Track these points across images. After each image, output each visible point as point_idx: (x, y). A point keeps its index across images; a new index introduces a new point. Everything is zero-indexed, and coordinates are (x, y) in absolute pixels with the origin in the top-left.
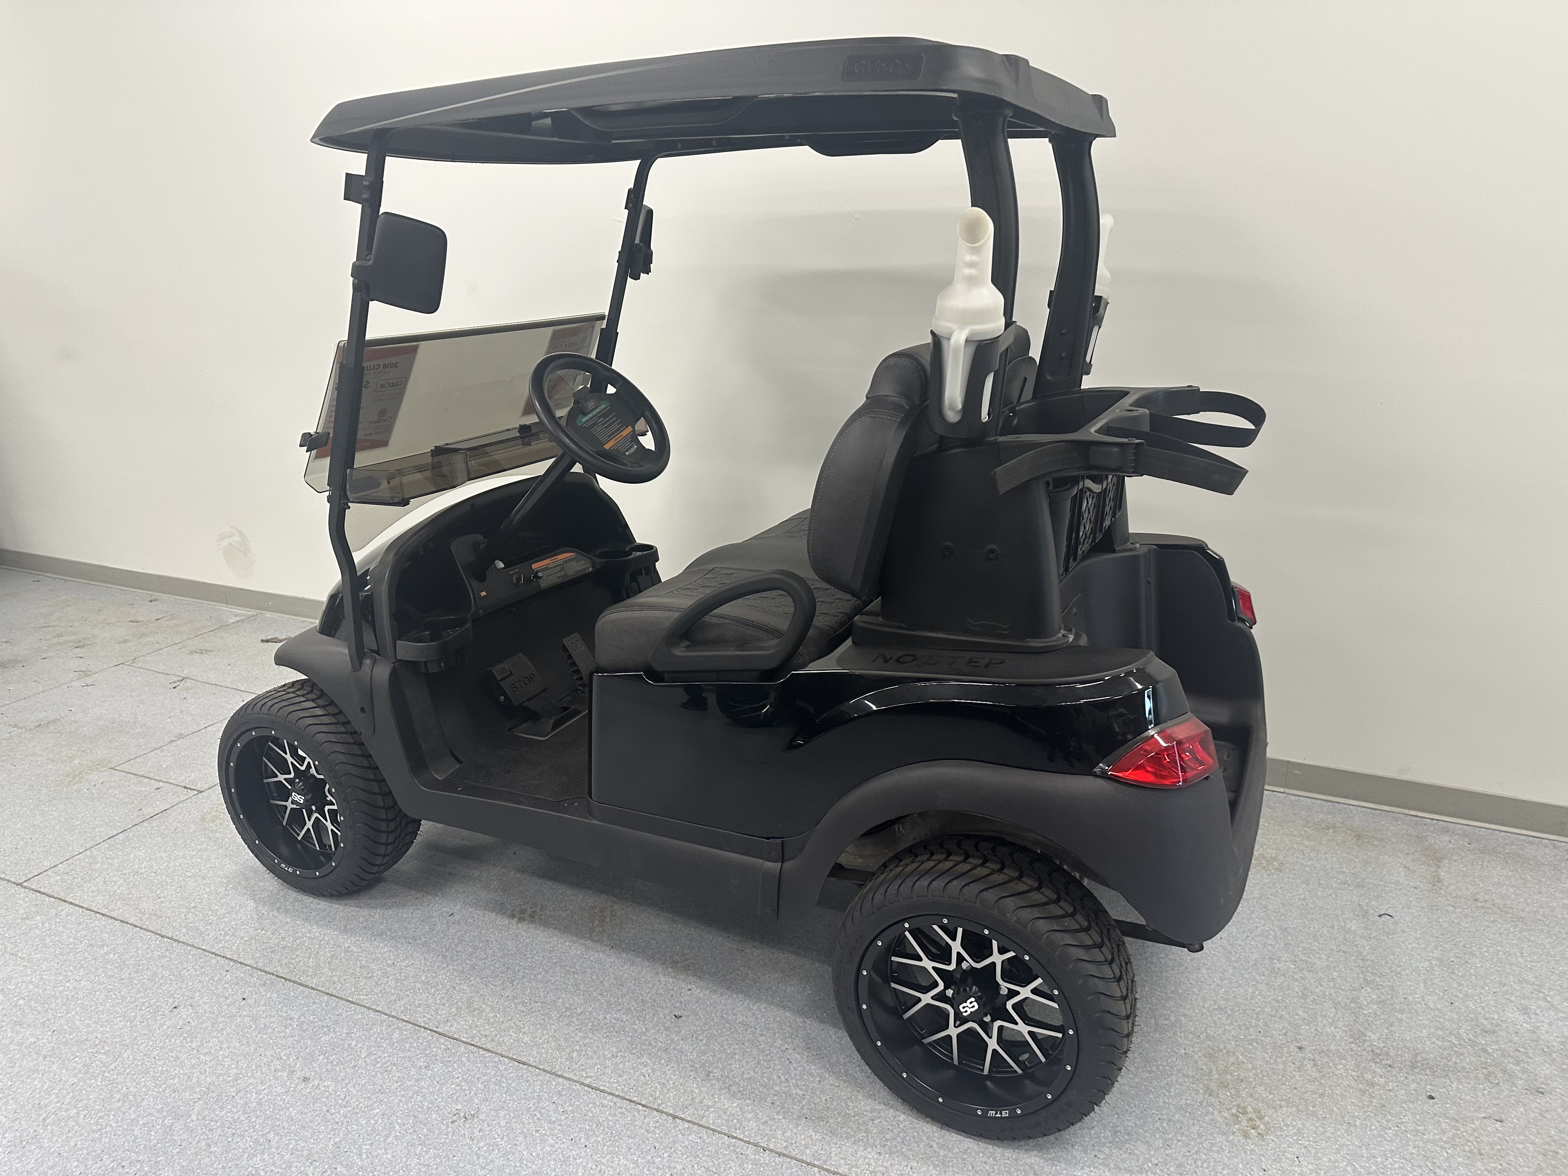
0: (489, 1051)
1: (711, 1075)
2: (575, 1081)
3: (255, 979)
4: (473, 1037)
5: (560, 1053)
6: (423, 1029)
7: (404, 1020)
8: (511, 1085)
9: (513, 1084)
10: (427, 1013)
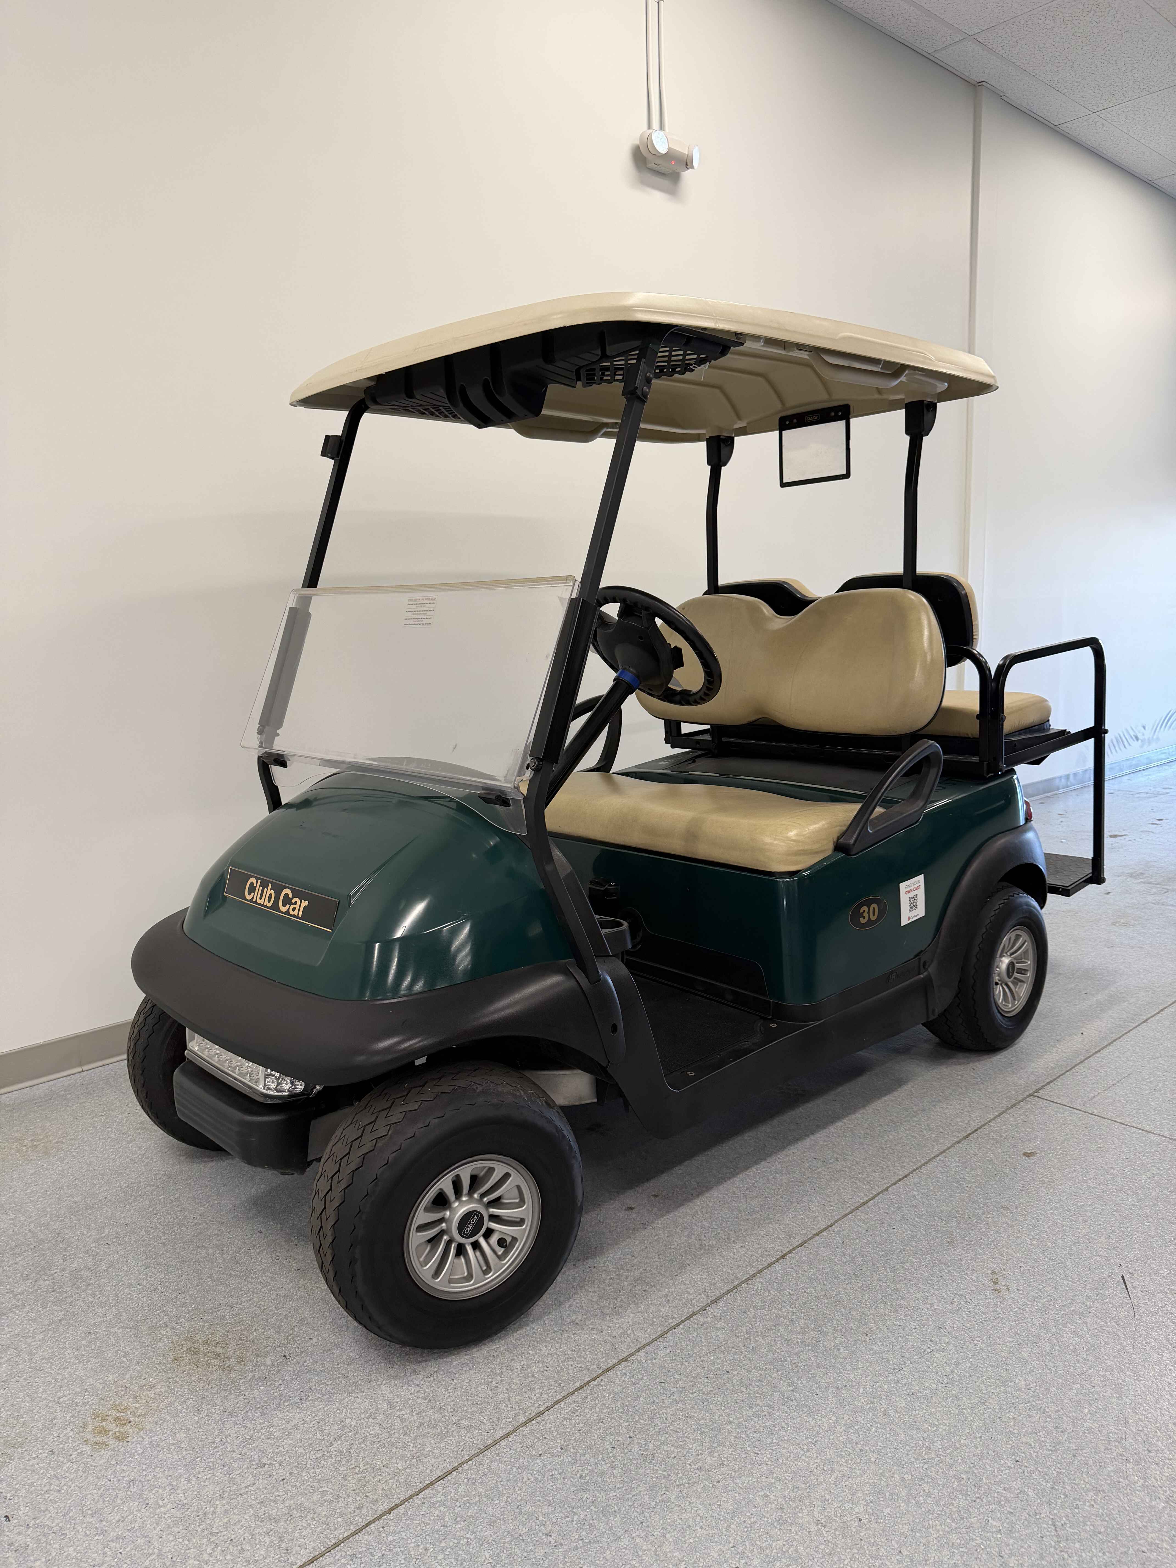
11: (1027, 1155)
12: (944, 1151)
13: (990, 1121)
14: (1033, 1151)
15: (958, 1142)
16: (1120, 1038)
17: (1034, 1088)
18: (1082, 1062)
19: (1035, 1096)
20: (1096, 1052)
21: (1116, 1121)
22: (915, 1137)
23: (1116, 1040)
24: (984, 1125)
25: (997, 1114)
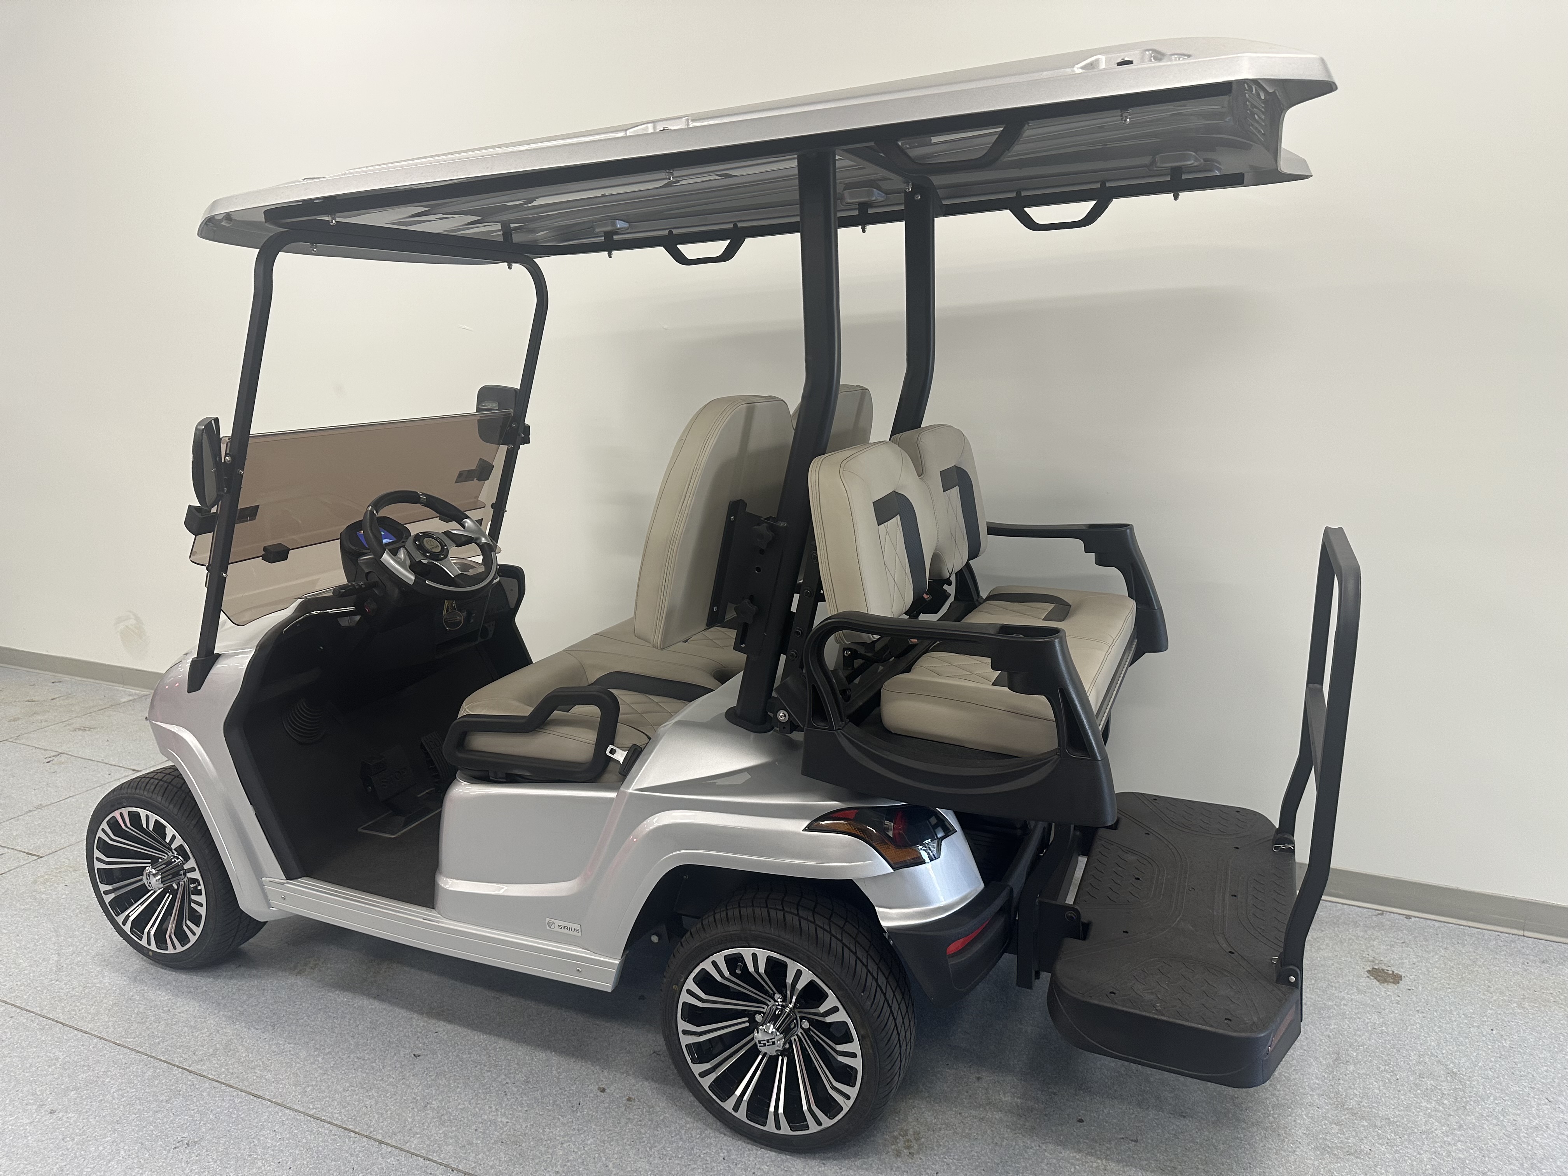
0: (230, 1086)
1: (429, 1105)
2: (300, 1112)
3: (35, 1025)
4: (219, 1075)
5: (296, 1088)
6: (176, 1068)
7: (161, 1060)
8: (240, 1115)
9: (242, 1116)
10: (185, 1054)
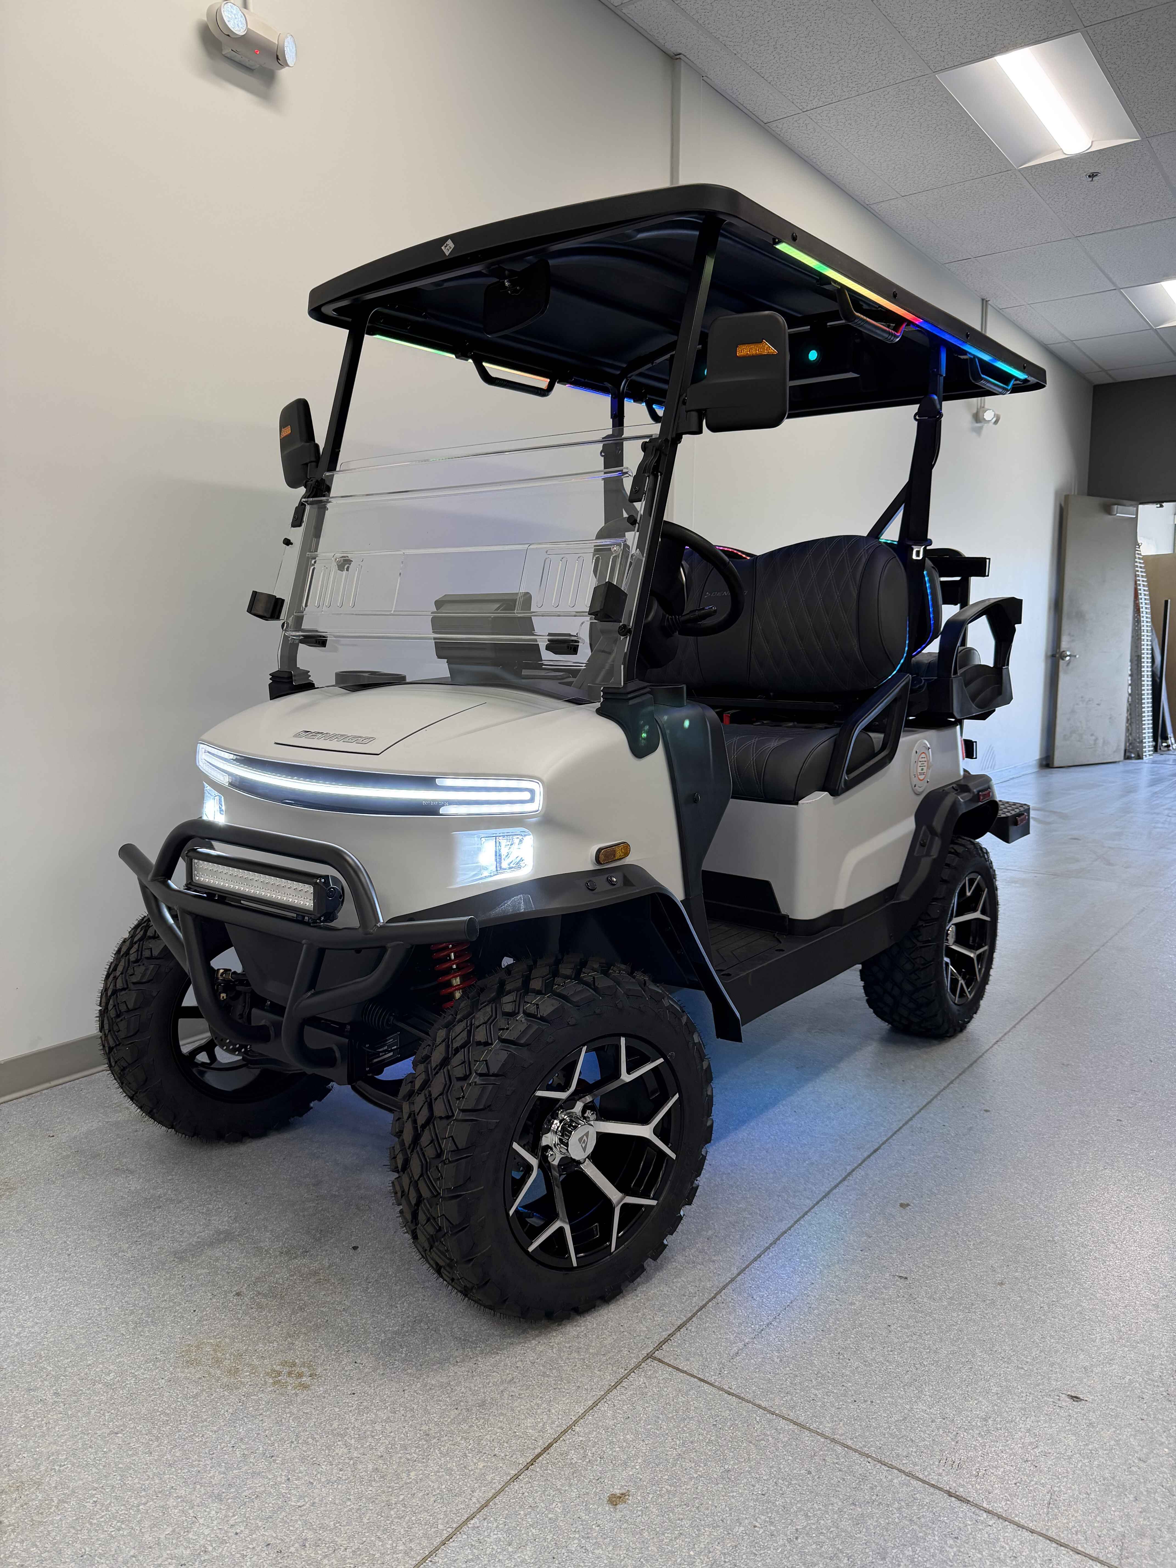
11: (615, 1500)
12: (486, 1505)
13: (575, 1423)
14: (623, 1491)
15: (516, 1477)
16: (790, 1228)
17: (657, 1339)
18: (732, 1280)
19: (655, 1359)
20: (755, 1259)
21: (759, 1406)
22: (449, 1471)
23: (785, 1232)
24: (565, 1432)
25: (590, 1403)
